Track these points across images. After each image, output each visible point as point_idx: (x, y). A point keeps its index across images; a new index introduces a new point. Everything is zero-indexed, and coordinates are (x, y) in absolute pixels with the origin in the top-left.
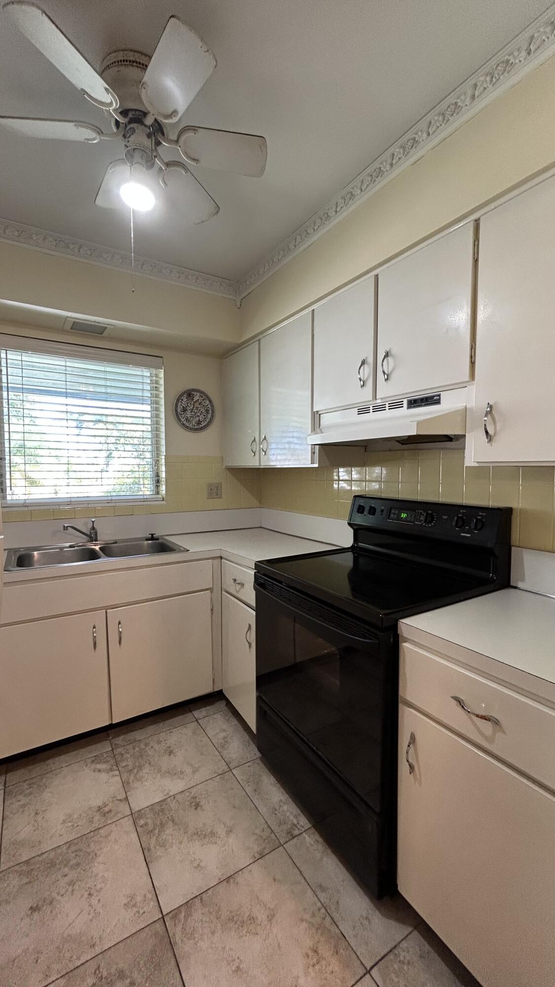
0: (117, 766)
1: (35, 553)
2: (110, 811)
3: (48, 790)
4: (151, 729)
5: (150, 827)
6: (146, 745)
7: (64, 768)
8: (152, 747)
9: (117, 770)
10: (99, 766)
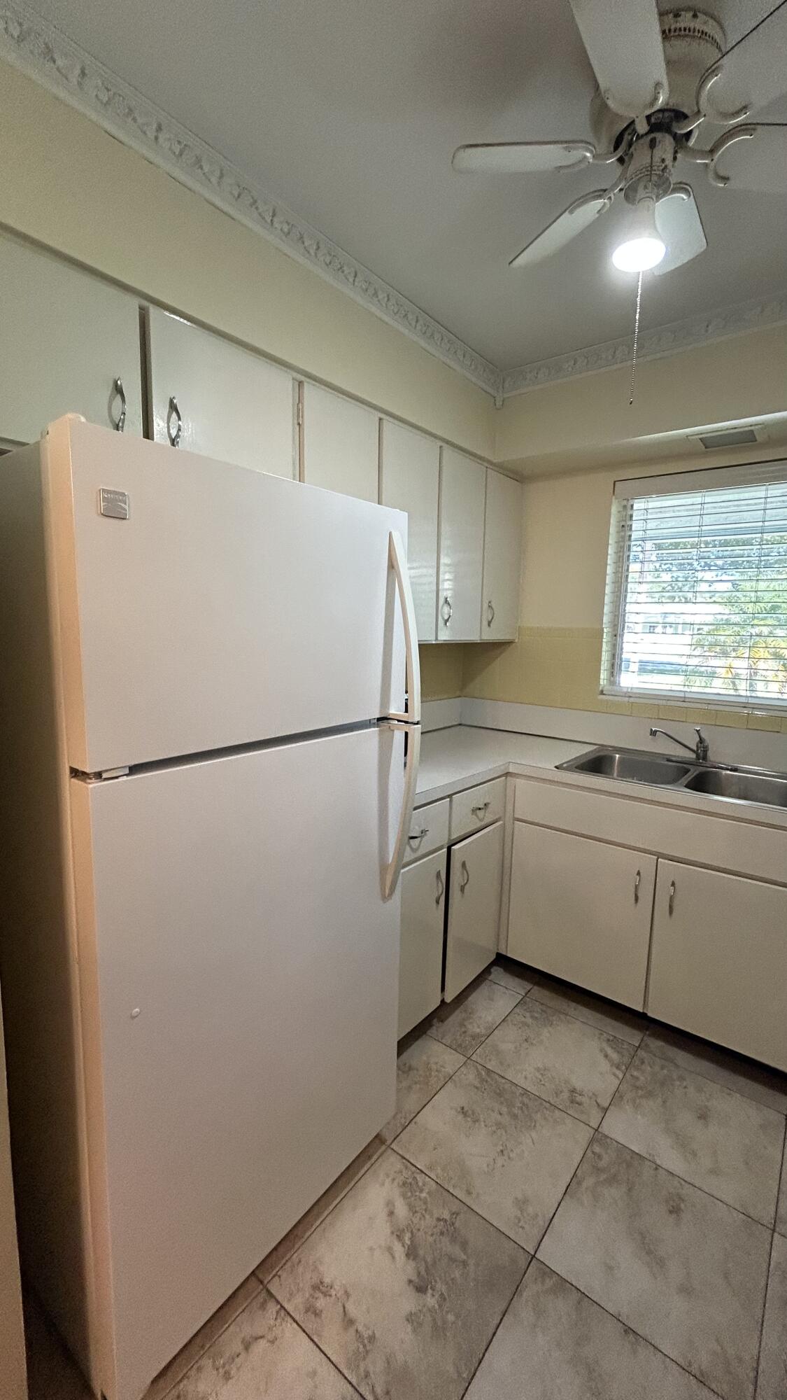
0: (627, 1069)
1: (617, 756)
2: (580, 1104)
3: (550, 1029)
4: (705, 1066)
5: (602, 1164)
6: (681, 1078)
7: (578, 1022)
8: (685, 1087)
9: (622, 1072)
10: (609, 1051)
